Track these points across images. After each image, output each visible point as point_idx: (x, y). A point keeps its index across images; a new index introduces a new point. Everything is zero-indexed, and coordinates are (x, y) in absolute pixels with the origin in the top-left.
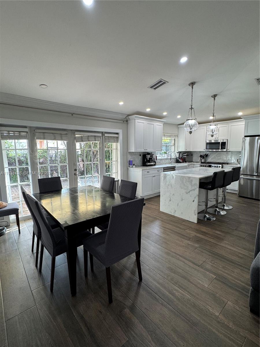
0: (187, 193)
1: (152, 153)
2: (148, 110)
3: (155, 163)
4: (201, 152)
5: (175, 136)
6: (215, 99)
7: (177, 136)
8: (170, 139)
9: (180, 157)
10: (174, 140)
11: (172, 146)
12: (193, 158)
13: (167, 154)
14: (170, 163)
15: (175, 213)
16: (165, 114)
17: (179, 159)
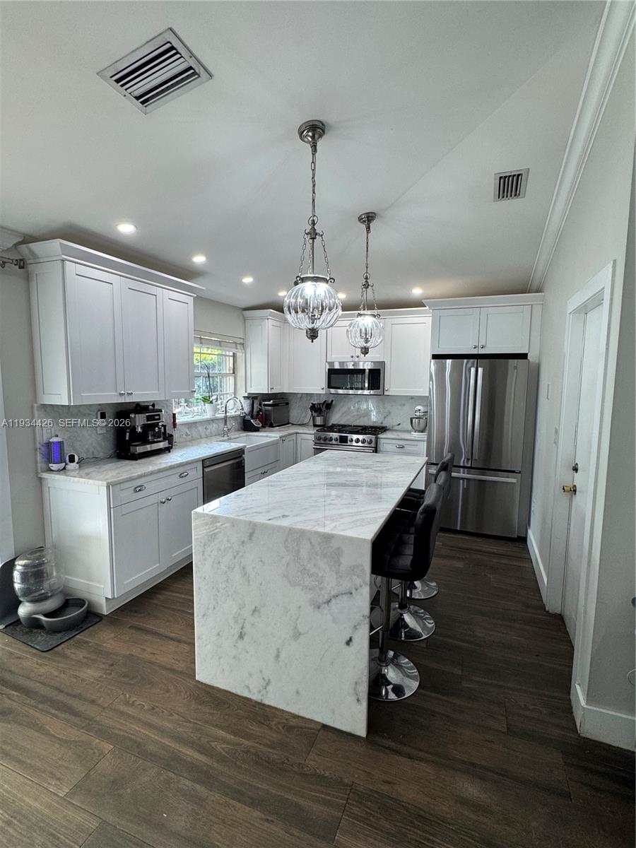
0: (319, 607)
1: (153, 405)
2: (126, 229)
3: (171, 442)
4: (311, 395)
5: (236, 343)
6: (368, 228)
7: (243, 344)
8: (220, 352)
9: (255, 413)
10: (234, 356)
11: (227, 375)
12: (291, 411)
13: (211, 402)
14: (224, 434)
15: (264, 692)
16: (199, 259)
17: (252, 417)
